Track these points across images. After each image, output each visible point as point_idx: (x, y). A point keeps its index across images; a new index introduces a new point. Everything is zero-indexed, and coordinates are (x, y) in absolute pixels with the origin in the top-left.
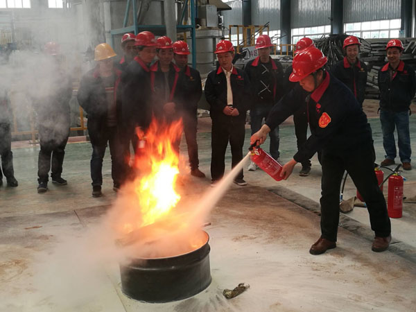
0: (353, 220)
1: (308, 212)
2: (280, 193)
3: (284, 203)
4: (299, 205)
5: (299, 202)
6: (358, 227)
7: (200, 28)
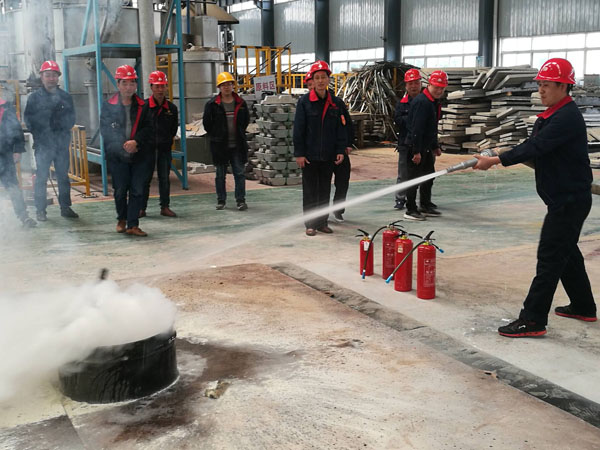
0: (372, 302)
1: (318, 292)
2: (286, 271)
3: (290, 283)
4: (308, 285)
5: (308, 282)
6: (377, 310)
7: (193, 48)
